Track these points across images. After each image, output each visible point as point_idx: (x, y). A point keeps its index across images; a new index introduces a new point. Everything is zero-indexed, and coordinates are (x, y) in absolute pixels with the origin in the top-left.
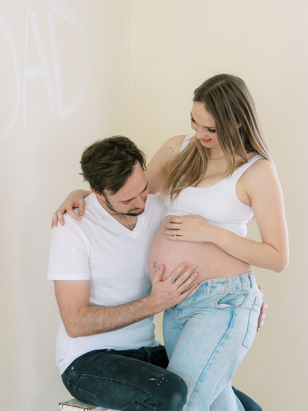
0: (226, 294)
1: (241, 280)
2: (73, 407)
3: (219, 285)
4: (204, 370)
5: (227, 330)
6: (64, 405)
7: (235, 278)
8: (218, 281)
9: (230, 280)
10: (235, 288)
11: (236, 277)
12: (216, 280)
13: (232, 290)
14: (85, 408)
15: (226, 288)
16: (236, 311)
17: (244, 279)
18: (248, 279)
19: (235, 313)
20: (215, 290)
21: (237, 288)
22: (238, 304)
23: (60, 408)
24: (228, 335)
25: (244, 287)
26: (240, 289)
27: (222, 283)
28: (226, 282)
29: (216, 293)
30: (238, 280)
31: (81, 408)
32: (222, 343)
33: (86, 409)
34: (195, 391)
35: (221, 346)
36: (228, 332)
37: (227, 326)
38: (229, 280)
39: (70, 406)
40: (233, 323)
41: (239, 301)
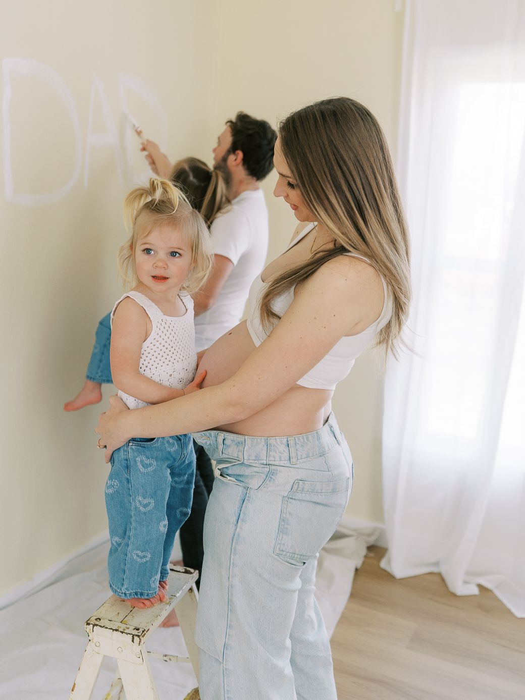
0: (237, 463)
1: (267, 445)
2: (112, 630)
6: (95, 627)
7: (257, 440)
10: (254, 457)
11: (259, 440)
13: (249, 460)
14: (133, 635)
15: (240, 453)
17: (274, 446)
19: (248, 497)
21: (258, 458)
25: (272, 458)
26: (262, 462)
30: (261, 446)
31: (128, 634)
33: (137, 635)
34: (230, 627)
38: (248, 441)
39: (106, 628)
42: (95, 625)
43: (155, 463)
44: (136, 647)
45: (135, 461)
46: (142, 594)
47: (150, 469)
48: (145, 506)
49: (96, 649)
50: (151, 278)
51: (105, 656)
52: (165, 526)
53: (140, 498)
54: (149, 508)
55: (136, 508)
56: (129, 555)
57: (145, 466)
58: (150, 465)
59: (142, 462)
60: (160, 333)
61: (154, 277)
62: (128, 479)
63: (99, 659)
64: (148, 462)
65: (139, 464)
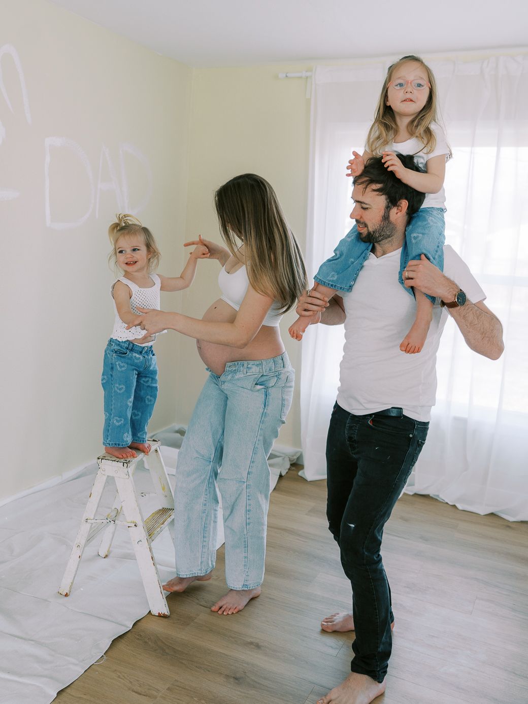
0: (260, 375)
2: (112, 461)
3: (254, 367)
4: (255, 445)
5: (264, 409)
8: (253, 363)
9: (264, 363)
10: (268, 370)
12: (251, 363)
13: (266, 372)
15: (261, 370)
16: (270, 390)
18: (280, 361)
19: (268, 394)
20: (251, 371)
21: (270, 370)
22: (271, 385)
23: (98, 462)
24: (266, 413)
25: (277, 368)
27: (257, 365)
28: (261, 364)
29: (251, 374)
30: (271, 363)
31: (120, 462)
32: (263, 421)
35: (262, 423)
36: (265, 410)
37: (263, 406)
40: (268, 402)
41: (272, 382)
42: (102, 459)
43: (126, 366)
44: (125, 470)
45: (116, 365)
46: (119, 445)
47: (123, 369)
48: (120, 389)
49: (103, 473)
50: (125, 264)
51: (108, 476)
52: (130, 402)
53: (117, 385)
54: (122, 391)
55: (115, 391)
56: (112, 421)
57: (121, 367)
58: (124, 366)
59: (119, 364)
60: (137, 297)
61: (126, 264)
62: (111, 375)
63: (105, 478)
64: (122, 365)
65: (118, 366)
